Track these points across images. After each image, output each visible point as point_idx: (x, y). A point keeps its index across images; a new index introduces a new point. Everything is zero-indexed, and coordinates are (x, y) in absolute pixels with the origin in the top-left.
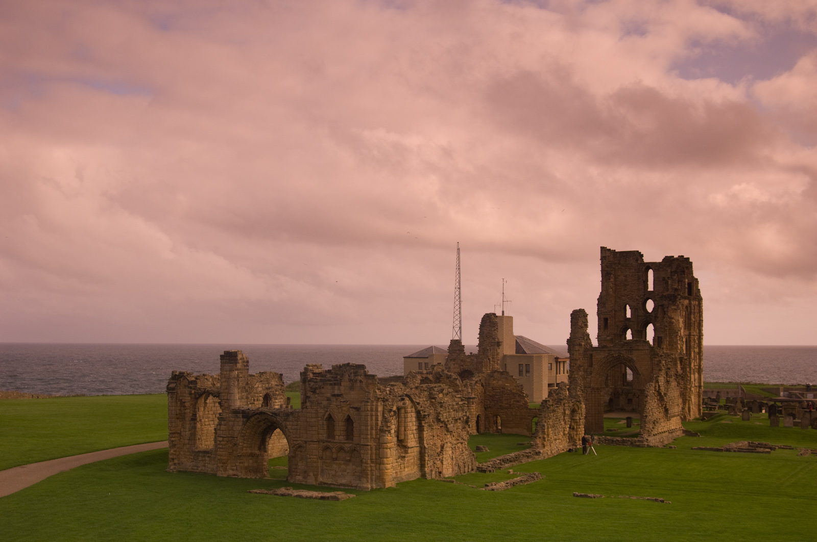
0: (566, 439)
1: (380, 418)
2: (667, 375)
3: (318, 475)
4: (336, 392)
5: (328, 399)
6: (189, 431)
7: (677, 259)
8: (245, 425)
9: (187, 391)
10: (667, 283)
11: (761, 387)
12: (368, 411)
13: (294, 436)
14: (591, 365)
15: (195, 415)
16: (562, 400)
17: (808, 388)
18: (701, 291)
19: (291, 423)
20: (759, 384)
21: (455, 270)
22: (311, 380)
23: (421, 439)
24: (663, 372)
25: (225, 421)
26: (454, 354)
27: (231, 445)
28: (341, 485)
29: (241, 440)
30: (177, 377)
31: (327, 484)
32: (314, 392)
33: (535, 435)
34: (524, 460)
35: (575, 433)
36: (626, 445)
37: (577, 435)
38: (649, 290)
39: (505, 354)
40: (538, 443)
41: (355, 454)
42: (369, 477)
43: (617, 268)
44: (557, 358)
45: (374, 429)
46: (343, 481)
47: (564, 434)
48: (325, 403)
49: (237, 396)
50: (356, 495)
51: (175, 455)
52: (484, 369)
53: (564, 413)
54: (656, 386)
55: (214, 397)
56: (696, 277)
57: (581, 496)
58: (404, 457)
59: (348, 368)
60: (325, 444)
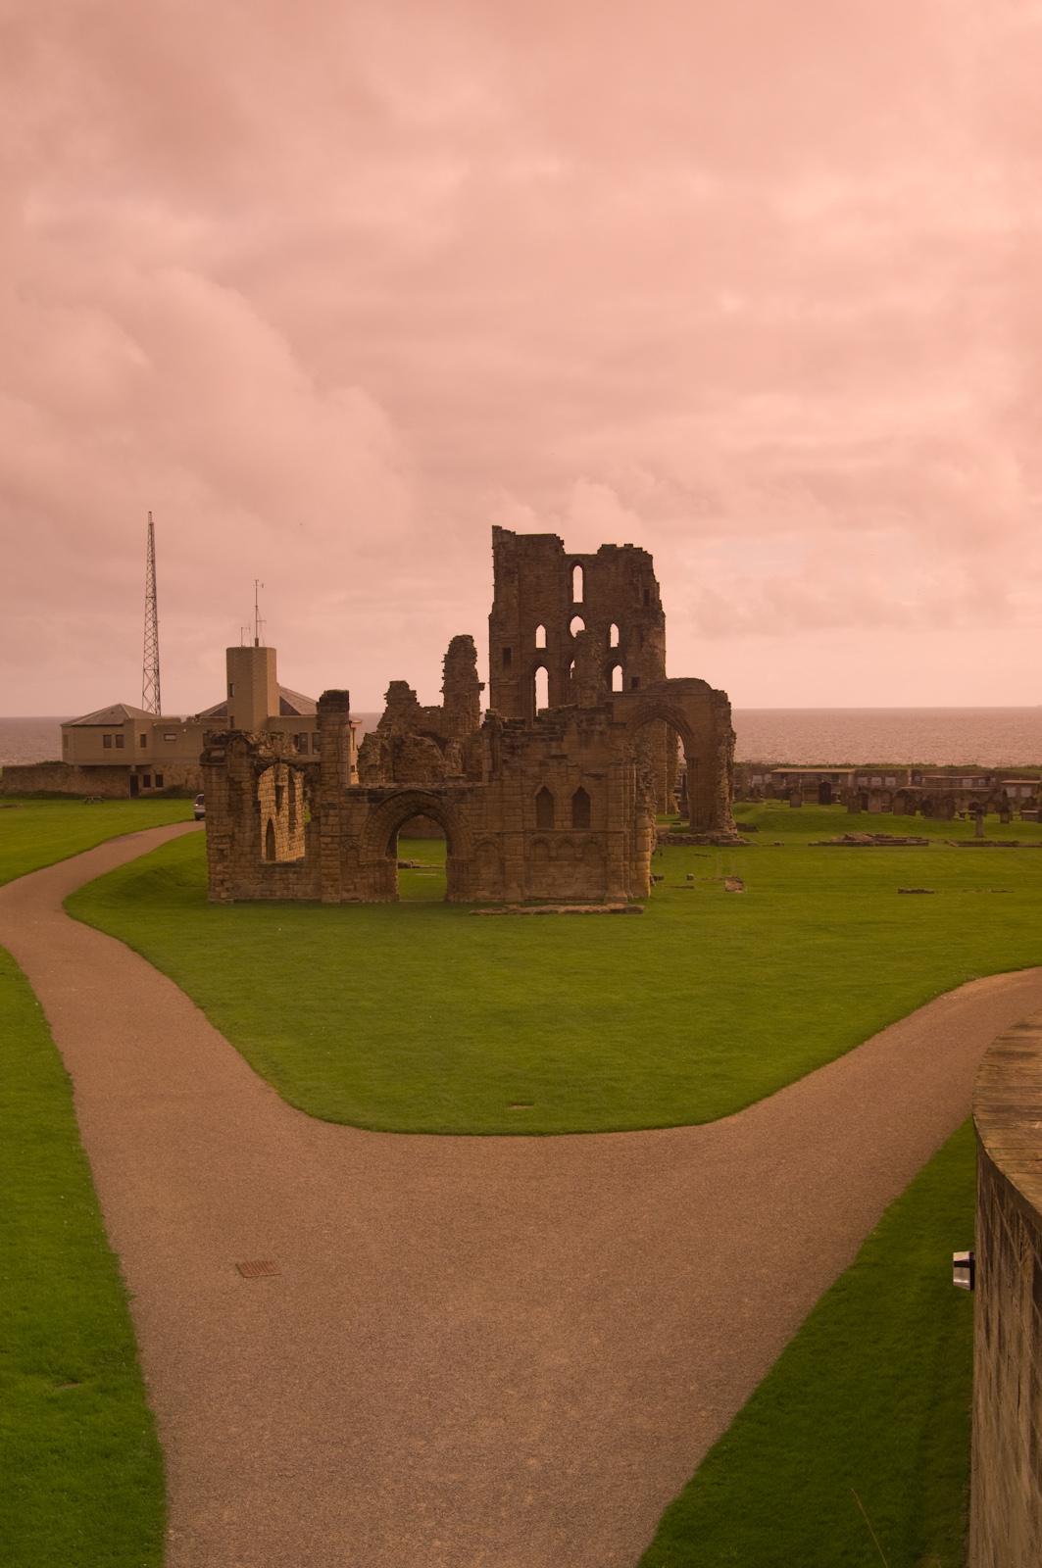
1: (635, 789)
3: (523, 886)
4: (554, 752)
5: (541, 764)
6: (252, 830)
7: (621, 550)
8: (374, 815)
9: (245, 764)
12: (620, 778)
13: (475, 826)
15: (257, 804)
22: (504, 734)
25: (335, 809)
26: (398, 706)
27: (345, 850)
29: (365, 841)
30: (225, 739)
31: (539, 898)
32: (513, 753)
38: (575, 601)
41: (593, 848)
42: (623, 881)
45: (628, 806)
48: (535, 770)
60: (536, 836)
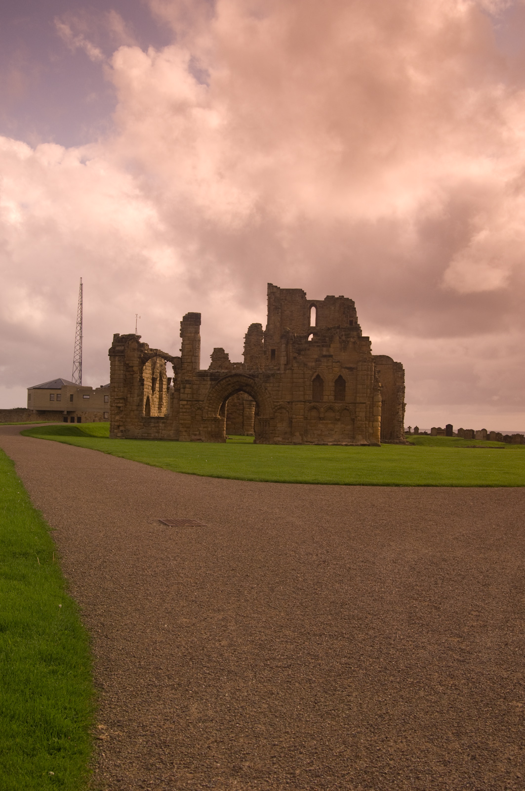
1: (373, 378)
5: (317, 360)
7: (337, 298)
8: (213, 388)
9: (136, 355)
12: (365, 370)
13: (275, 397)
15: (142, 380)
19: (272, 385)
25: (190, 384)
27: (194, 410)
29: (207, 404)
30: (124, 340)
32: (299, 353)
38: (311, 326)
41: (347, 413)
42: (364, 434)
43: (283, 303)
45: (369, 387)
48: (313, 364)
60: (312, 404)
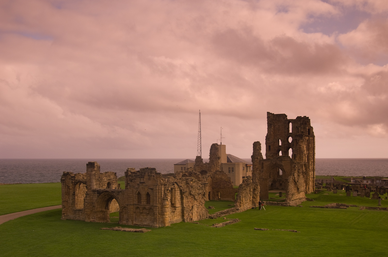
0: (251, 203)
1: (163, 193)
2: (298, 172)
3: (133, 221)
4: (142, 181)
5: (138, 185)
6: (72, 200)
7: (303, 118)
8: (98, 197)
9: (70, 181)
10: (298, 129)
11: (342, 178)
12: (157, 190)
13: (122, 202)
14: (263, 168)
15: (74, 193)
16: (249, 184)
17: (364, 178)
18: (314, 133)
19: (120, 196)
20: (342, 176)
21: (198, 123)
22: (130, 176)
23: (182, 203)
24: (296, 171)
25: (88, 195)
26: (198, 163)
27: (92, 207)
28: (144, 225)
29: (97, 205)
30: (66, 175)
31: (138, 225)
32: (131, 181)
33: (236, 201)
34: (231, 213)
35: (255, 200)
36: (279, 205)
37: (256, 201)
38: (290, 132)
39: (222, 163)
40: (238, 204)
41: (151, 211)
42: (158, 221)
43: (275, 122)
44: (246, 165)
45: (160, 198)
46: (145, 223)
47: (250, 200)
48: (137, 186)
49: (95, 184)
50: (152, 230)
51: (65, 211)
52: (212, 170)
53: (250, 191)
54: (293, 178)
55: (84, 184)
56: (312, 126)
57: (258, 229)
58: (175, 212)
59: (147, 170)
60: (137, 206)
